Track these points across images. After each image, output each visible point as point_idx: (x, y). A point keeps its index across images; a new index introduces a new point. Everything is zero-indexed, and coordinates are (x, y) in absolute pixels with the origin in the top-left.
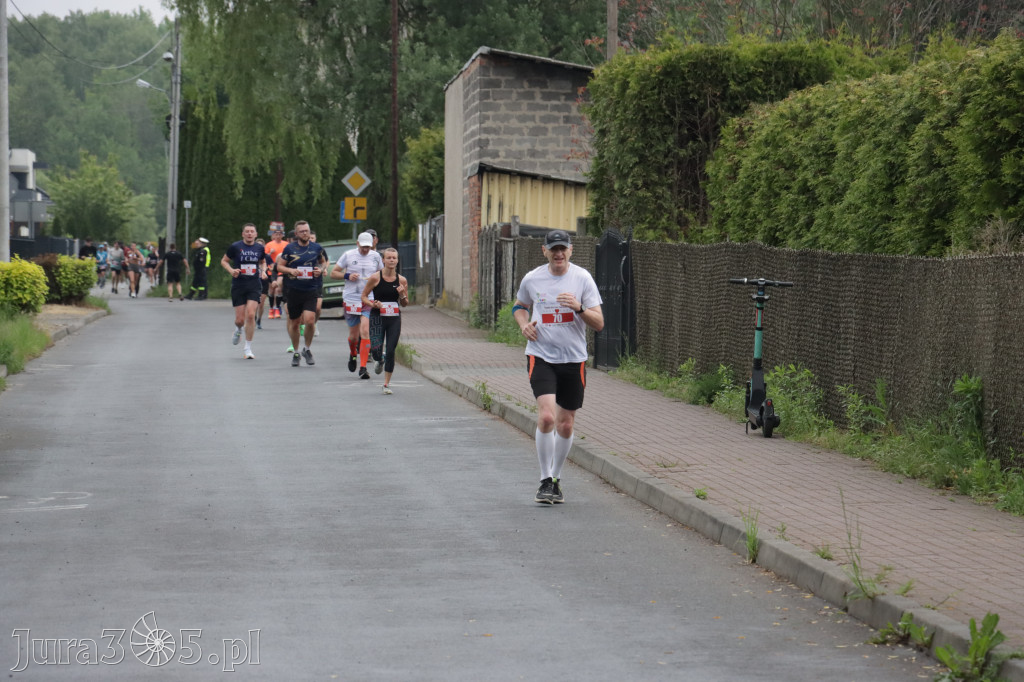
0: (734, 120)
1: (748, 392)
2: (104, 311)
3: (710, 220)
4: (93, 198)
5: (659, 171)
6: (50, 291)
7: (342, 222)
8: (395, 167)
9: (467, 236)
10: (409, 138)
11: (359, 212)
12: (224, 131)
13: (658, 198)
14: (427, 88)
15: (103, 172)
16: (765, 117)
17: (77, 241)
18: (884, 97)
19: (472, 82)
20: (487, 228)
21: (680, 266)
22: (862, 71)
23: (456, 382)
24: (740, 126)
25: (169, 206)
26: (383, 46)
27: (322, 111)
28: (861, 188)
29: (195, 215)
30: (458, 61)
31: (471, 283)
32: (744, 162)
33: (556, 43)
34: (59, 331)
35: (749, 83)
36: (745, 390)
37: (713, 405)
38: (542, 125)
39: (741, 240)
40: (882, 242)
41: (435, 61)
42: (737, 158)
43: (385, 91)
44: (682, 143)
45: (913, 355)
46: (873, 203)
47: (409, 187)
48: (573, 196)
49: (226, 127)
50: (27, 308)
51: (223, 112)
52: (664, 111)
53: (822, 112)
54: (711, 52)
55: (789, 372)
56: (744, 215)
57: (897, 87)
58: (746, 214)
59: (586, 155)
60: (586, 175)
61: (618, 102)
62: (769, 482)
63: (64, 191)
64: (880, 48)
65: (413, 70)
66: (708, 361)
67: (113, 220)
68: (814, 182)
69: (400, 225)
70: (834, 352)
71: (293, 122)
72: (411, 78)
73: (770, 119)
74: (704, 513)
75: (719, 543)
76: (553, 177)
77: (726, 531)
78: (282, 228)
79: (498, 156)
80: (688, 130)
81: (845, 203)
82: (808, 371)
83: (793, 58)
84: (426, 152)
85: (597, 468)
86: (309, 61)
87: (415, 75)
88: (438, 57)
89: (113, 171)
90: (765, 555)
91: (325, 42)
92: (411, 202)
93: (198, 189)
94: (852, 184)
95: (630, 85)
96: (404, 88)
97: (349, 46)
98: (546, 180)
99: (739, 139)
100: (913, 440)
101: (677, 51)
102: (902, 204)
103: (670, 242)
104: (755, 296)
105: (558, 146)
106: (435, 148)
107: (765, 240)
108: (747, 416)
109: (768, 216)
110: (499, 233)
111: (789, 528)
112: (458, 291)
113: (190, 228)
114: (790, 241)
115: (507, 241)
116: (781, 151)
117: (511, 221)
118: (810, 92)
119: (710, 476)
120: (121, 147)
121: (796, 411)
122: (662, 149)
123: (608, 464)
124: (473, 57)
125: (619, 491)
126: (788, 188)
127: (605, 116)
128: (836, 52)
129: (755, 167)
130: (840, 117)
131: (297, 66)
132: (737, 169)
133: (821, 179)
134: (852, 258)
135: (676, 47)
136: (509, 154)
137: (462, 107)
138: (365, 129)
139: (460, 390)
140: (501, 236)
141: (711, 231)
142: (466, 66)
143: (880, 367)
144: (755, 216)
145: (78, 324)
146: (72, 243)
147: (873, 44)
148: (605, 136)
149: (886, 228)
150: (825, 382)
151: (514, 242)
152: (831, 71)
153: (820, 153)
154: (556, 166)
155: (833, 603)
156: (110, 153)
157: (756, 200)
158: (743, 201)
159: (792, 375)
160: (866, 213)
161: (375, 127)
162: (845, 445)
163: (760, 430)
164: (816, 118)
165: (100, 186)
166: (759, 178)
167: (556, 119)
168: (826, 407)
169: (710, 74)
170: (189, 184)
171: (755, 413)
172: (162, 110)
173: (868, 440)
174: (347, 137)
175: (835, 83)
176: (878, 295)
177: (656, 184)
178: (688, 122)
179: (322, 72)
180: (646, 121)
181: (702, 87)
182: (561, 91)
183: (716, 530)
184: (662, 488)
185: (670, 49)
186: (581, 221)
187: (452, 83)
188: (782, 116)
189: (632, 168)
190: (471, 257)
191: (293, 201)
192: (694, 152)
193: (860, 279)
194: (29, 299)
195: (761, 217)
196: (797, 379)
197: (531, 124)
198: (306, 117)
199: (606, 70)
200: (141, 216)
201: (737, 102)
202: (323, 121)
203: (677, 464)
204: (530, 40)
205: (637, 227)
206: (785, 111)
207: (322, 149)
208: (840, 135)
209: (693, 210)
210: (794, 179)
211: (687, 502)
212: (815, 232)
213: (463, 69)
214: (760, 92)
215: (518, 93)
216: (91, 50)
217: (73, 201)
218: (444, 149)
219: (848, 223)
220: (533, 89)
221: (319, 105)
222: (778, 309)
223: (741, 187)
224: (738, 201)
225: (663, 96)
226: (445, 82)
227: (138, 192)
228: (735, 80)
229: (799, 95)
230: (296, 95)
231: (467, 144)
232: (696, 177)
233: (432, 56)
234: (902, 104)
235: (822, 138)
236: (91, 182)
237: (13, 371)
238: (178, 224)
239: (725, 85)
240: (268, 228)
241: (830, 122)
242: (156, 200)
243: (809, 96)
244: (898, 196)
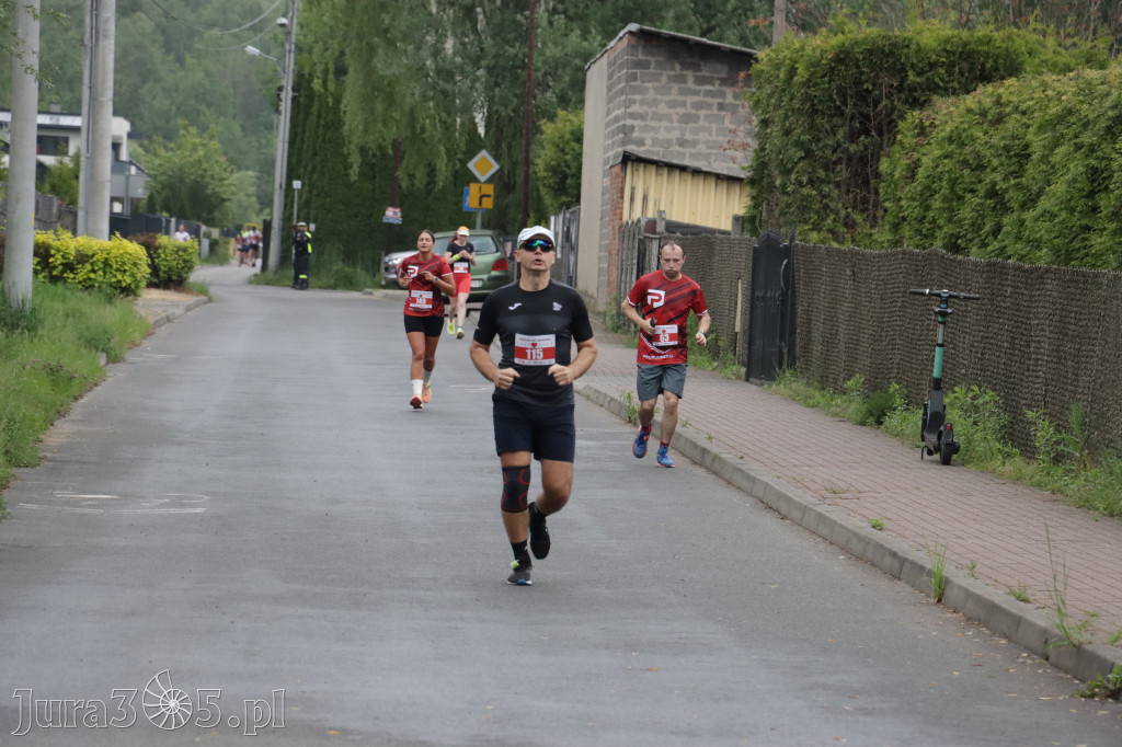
0: (915, 113)
1: (925, 414)
2: (205, 298)
3: (880, 222)
4: (192, 174)
5: (826, 167)
6: (151, 274)
7: (464, 210)
8: (527, 152)
9: (605, 231)
10: (545, 120)
11: (484, 199)
12: (342, 107)
13: (824, 197)
14: (564, 66)
15: (204, 145)
16: (949, 112)
17: (173, 220)
18: (1087, 95)
19: (618, 62)
20: (630, 222)
21: (849, 273)
22: (1055, 65)
23: (596, 391)
24: (921, 121)
25: (277, 186)
26: (519, 17)
27: (448, 87)
28: (1059, 194)
29: (304, 196)
30: (599, 37)
31: (609, 283)
32: (924, 160)
33: (708, 22)
34: (159, 317)
35: (929, 74)
36: (921, 412)
37: (883, 427)
38: (694, 112)
39: (917, 247)
40: (1079, 255)
41: (575, 37)
42: (916, 155)
43: (519, 67)
44: (853, 137)
45: (1114, 381)
46: (1072, 210)
47: (542, 174)
48: (725, 191)
49: (344, 101)
50: (128, 291)
51: (340, 84)
52: (834, 101)
53: (1016, 109)
54: (890, 38)
55: (971, 394)
56: (921, 220)
57: (1102, 83)
58: (924, 217)
59: (744, 146)
60: (744, 169)
61: (784, 90)
62: (951, 514)
63: (161, 165)
64: (1075, 39)
65: (550, 45)
66: (877, 378)
67: (213, 199)
68: (1005, 186)
69: (529, 216)
70: (1023, 374)
71: (417, 97)
72: (548, 53)
73: (955, 114)
74: (882, 546)
75: (899, 579)
76: (704, 169)
77: (906, 568)
78: (399, 215)
79: (644, 144)
80: (860, 123)
81: (1039, 210)
82: (992, 393)
83: (980, 48)
84: (562, 137)
85: (759, 492)
86: (437, 32)
87: (552, 51)
88: (579, 32)
89: (214, 145)
90: (952, 595)
91: (455, 12)
92: (543, 191)
93: (309, 168)
94: (1048, 189)
95: (798, 71)
96: (539, 65)
97: (481, 17)
98: (696, 172)
99: (919, 135)
100: (1111, 474)
101: (850, 36)
102: (1104, 213)
103: (835, 245)
104: (937, 309)
105: (711, 135)
106: (572, 133)
107: (945, 246)
108: (923, 440)
109: (950, 220)
110: (643, 229)
111: (979, 565)
112: (592, 290)
113: (299, 210)
114: (974, 249)
115: (652, 238)
116: (968, 149)
117: (656, 216)
118: (1002, 85)
119: (884, 505)
120: (222, 118)
121: (978, 436)
122: (830, 142)
123: (772, 488)
124: (621, 34)
125: (784, 518)
126: (972, 191)
127: (768, 105)
128: (1027, 42)
129: (937, 166)
130: (1036, 114)
131: (424, 37)
132: (916, 168)
133: (1012, 182)
134: (1047, 271)
135: (851, 31)
136: (655, 142)
137: (605, 89)
138: (495, 108)
139: (601, 400)
140: (645, 232)
141: (883, 235)
142: (612, 44)
143: (1075, 392)
144: (934, 221)
145: (178, 311)
146: (168, 222)
147: (1068, 35)
148: (767, 126)
149: (1086, 239)
150: (1011, 405)
151: (660, 239)
152: (1022, 64)
153: (1012, 153)
154: (707, 157)
155: (1032, 651)
156: (212, 126)
157: (937, 203)
158: (922, 203)
159: (974, 398)
160: (1061, 222)
161: (506, 107)
162: (1032, 477)
163: (937, 457)
164: (1009, 114)
165: (200, 161)
166: (940, 180)
167: (709, 106)
168: (1011, 434)
169: (887, 62)
170: (299, 162)
171: (932, 438)
172: (270, 81)
173: (1060, 472)
174: (474, 118)
175: (1030, 77)
176: (1076, 312)
177: (822, 181)
178: (861, 114)
179: (449, 45)
180: (814, 112)
181: (877, 76)
182: (716, 75)
183: (896, 565)
184: (833, 516)
185: (843, 33)
186: (736, 219)
187: (594, 62)
188: (969, 111)
189: (796, 163)
190: (610, 255)
191: (413, 185)
192: (866, 148)
193: (1056, 294)
194: (129, 281)
195: (941, 222)
196: (981, 401)
197: (681, 110)
198: (431, 93)
199: (773, 55)
200: (242, 195)
201: (916, 94)
202: (449, 98)
203: (848, 490)
204: (678, 18)
205: (799, 229)
206: (973, 106)
207: (447, 129)
208: (1036, 134)
209: (863, 211)
210: (980, 182)
211: (862, 532)
212: (1003, 240)
213: (608, 48)
214: (941, 84)
215: (669, 76)
216: (193, 11)
217: (170, 176)
218: (582, 135)
219: (1042, 232)
220: (685, 72)
221: (447, 81)
222: (960, 324)
223: (919, 188)
224: (916, 204)
225: (834, 85)
226: (586, 61)
227: (239, 169)
228: (914, 70)
229: (990, 88)
230: (421, 68)
231: (609, 129)
232: (867, 175)
233: (572, 30)
234: (1108, 102)
235: (1014, 137)
236: (190, 156)
237: (113, 359)
238: (285, 205)
239: (903, 74)
240: (384, 214)
241: (1025, 120)
242: (259, 178)
243: (1001, 90)
244: (1102, 203)
